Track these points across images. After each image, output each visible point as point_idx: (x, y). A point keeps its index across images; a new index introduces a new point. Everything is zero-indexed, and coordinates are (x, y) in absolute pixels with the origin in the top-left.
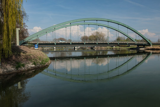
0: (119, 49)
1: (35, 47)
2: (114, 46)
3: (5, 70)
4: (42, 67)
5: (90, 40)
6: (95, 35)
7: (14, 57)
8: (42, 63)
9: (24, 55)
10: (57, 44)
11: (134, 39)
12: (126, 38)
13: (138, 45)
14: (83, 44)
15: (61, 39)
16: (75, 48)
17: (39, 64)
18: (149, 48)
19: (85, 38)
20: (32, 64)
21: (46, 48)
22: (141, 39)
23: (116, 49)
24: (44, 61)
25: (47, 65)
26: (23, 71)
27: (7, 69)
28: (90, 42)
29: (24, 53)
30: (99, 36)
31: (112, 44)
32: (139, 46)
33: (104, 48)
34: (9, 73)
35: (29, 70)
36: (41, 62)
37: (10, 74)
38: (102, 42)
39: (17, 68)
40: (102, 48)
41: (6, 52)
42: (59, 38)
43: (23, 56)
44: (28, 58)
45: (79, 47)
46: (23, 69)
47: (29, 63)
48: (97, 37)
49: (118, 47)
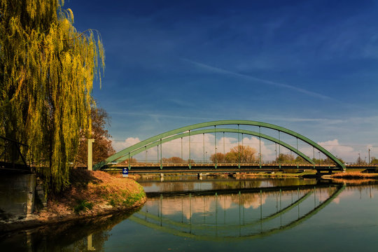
0: (283, 176)
1: (124, 174)
2: (272, 171)
3: (54, 215)
4: (125, 210)
5: (228, 160)
6: (236, 151)
7: (74, 191)
8: (128, 202)
9: (95, 186)
10: (164, 168)
11: (312, 158)
12: (295, 156)
13: (319, 169)
14: (212, 167)
15: (175, 160)
16: (199, 176)
17: (120, 204)
18: (340, 174)
19: (218, 157)
20: (108, 205)
21: (147, 176)
22: (325, 157)
23: (276, 176)
24: (131, 198)
25: (136, 207)
26: (88, 217)
27: (56, 213)
28: (226, 165)
29: (94, 183)
30: (244, 154)
31: (268, 168)
32: (321, 172)
33: (253, 175)
34: (61, 221)
35: (100, 215)
36: (125, 200)
37: (62, 223)
38: (248, 165)
39: (77, 211)
40: (250, 174)
41: (57, 181)
42: (172, 157)
43: (91, 188)
44: (100, 194)
45: (208, 174)
46: (90, 212)
47: (101, 202)
48: (240, 155)
49: (280, 174)
